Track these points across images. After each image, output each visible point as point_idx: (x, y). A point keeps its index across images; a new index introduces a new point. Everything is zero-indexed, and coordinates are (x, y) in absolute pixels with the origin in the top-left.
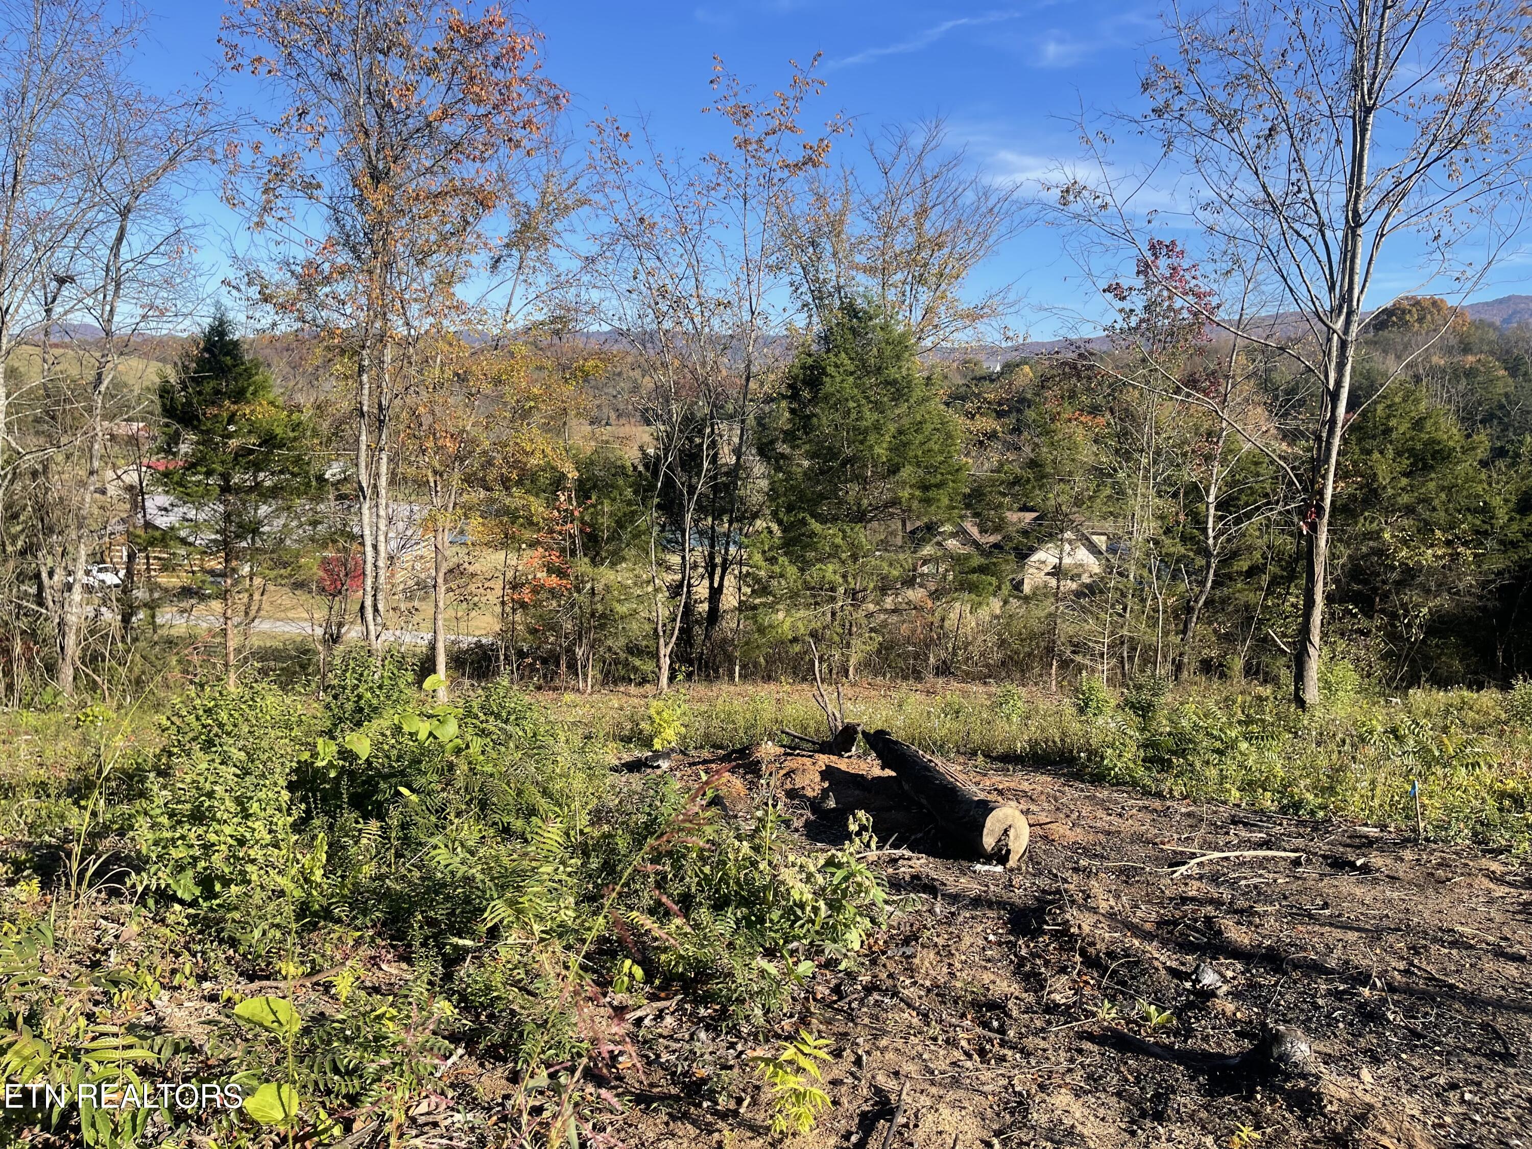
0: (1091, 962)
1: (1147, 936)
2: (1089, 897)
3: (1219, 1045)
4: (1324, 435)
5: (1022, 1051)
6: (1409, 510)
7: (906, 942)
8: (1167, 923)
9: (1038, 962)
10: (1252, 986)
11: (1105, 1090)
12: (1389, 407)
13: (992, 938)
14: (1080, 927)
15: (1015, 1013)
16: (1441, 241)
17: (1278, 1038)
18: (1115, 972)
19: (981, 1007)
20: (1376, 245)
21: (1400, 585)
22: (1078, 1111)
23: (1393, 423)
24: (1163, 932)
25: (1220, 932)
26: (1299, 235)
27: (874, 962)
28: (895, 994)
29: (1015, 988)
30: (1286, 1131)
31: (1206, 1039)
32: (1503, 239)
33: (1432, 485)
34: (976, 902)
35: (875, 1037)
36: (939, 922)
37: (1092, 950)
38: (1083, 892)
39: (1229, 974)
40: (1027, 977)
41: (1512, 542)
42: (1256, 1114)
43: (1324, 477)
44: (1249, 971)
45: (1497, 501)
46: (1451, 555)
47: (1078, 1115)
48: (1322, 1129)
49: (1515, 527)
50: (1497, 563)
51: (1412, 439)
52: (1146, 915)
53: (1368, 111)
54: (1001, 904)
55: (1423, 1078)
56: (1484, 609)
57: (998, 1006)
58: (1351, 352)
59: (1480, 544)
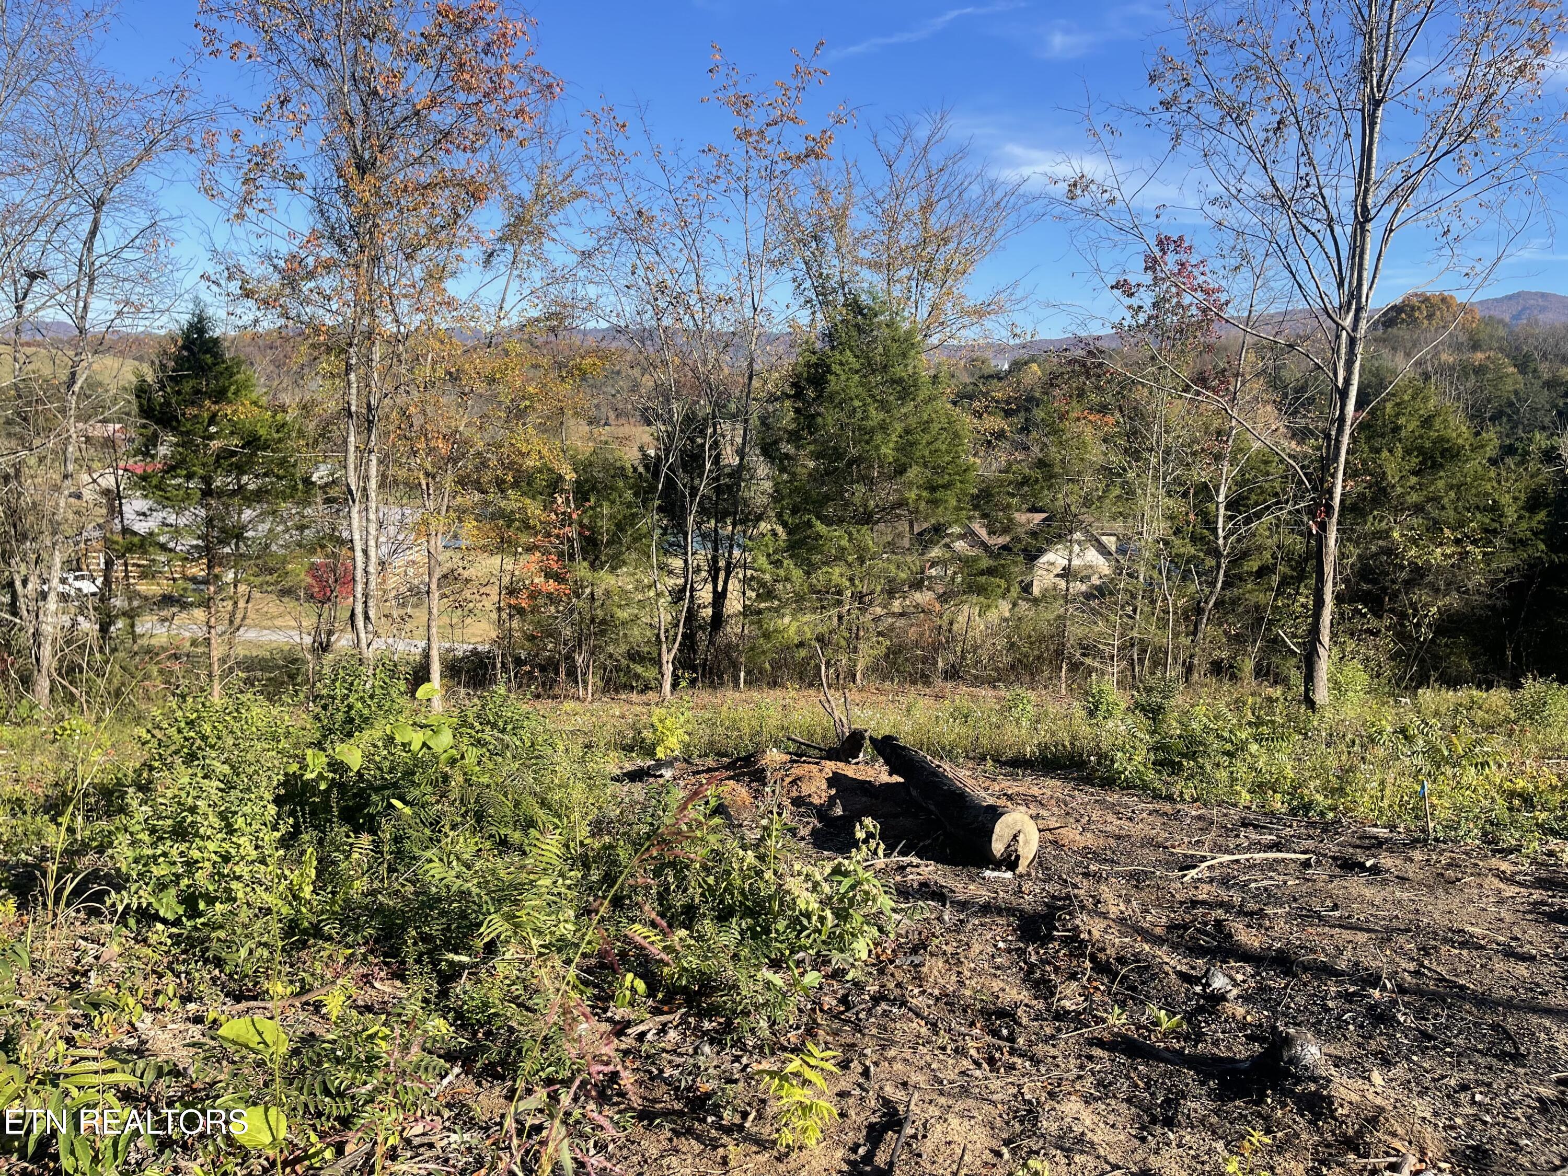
0: (1101, 968)
1: (1158, 941)
2: (1099, 902)
3: (1229, 1049)
4: (1333, 433)
5: (1031, 1059)
6: (1418, 509)
7: (915, 950)
8: (1177, 927)
9: (1048, 968)
10: (1262, 989)
11: (1115, 1097)
12: (1398, 404)
13: (1001, 945)
14: (1090, 932)
15: (1024, 1021)
16: (1450, 237)
17: (1288, 1041)
18: (1125, 977)
19: (990, 1015)
20: (1385, 241)
21: (1409, 584)
22: (1088, 1118)
23: (1402, 421)
24: (1174, 937)
25: (1230, 936)
26: (1308, 230)
27: (882, 972)
28: (903, 1004)
29: (1025, 996)
30: (1297, 1136)
31: (1216, 1043)
32: (1512, 234)
33: (1441, 484)
34: (986, 909)
35: (883, 1047)
36: (948, 930)
37: (1103, 956)
38: (1093, 897)
39: (1240, 977)
40: (1036, 984)
41: (1521, 540)
42: (1266, 1118)
43: (1333, 476)
44: (1259, 974)
45: (1506, 499)
46: (1460, 554)
47: (1088, 1122)
48: (1333, 1132)
49: (1524, 525)
50: (1507, 561)
51: (1421, 437)
52: (1157, 919)
53: (1378, 103)
54: (1010, 911)
55: (1434, 1080)
56: (1493, 608)
57: (1007, 1014)
58: (1359, 349)
59: (1489, 543)
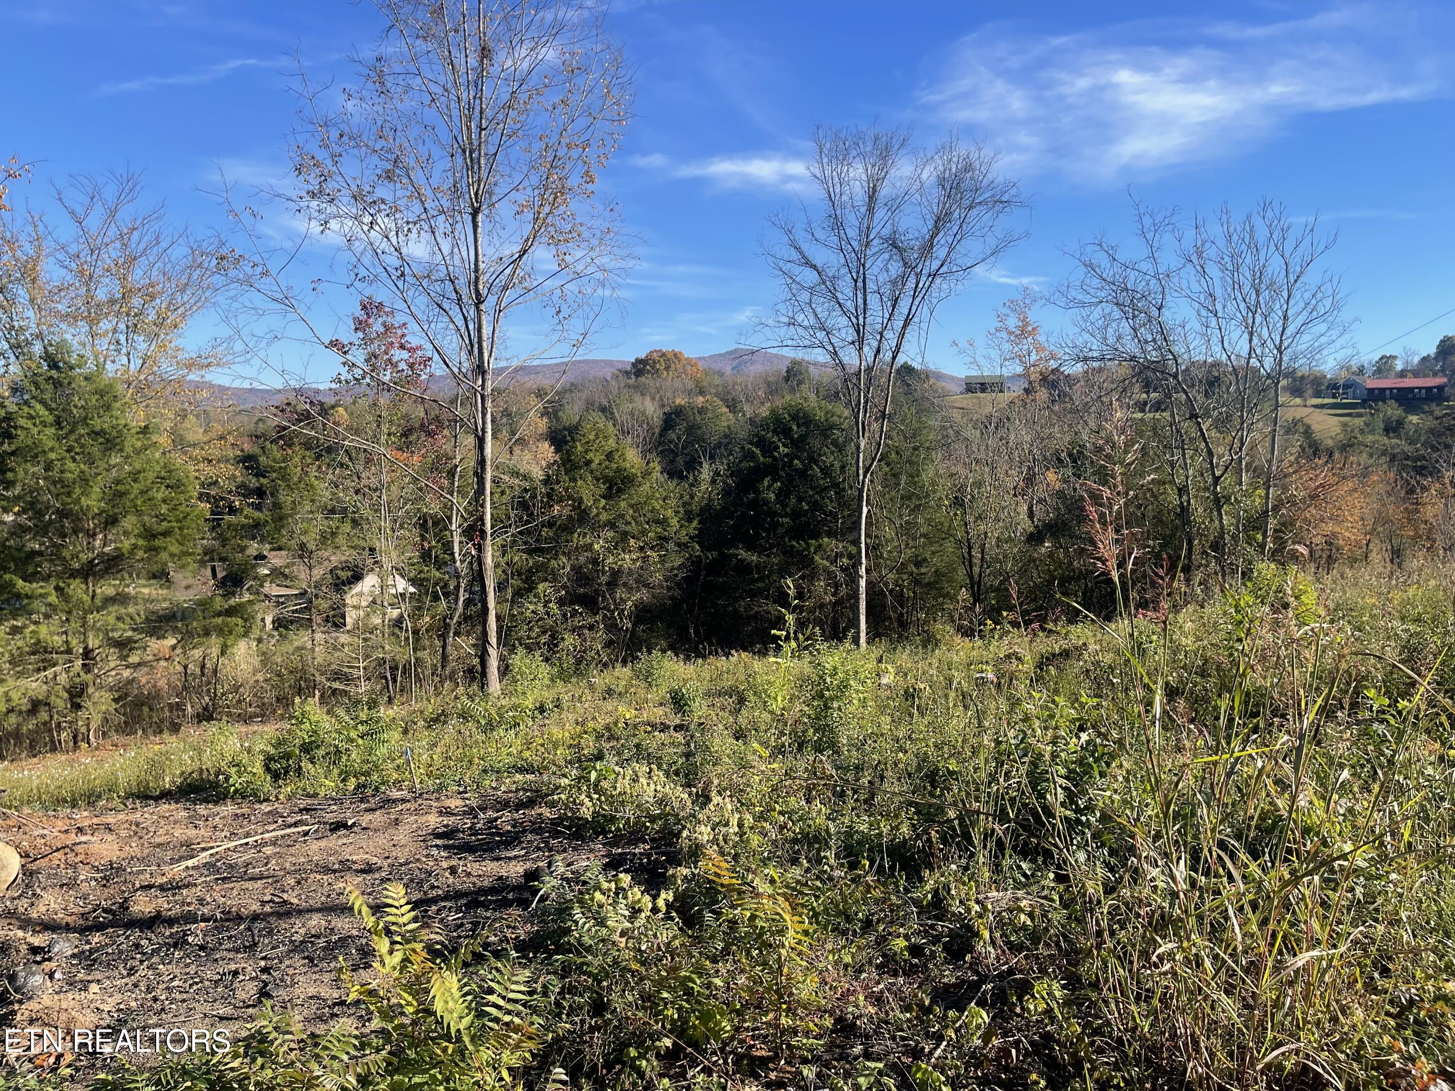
6: (612, 525)
16: (561, 316)
20: (496, 320)
21: (612, 584)
23: (590, 455)
26: (441, 308)
33: (623, 504)
41: (684, 544)
43: (482, 506)
45: (670, 513)
46: (643, 558)
49: (684, 532)
50: (676, 561)
51: (607, 467)
53: (477, 211)
58: (489, 404)
59: (662, 547)
